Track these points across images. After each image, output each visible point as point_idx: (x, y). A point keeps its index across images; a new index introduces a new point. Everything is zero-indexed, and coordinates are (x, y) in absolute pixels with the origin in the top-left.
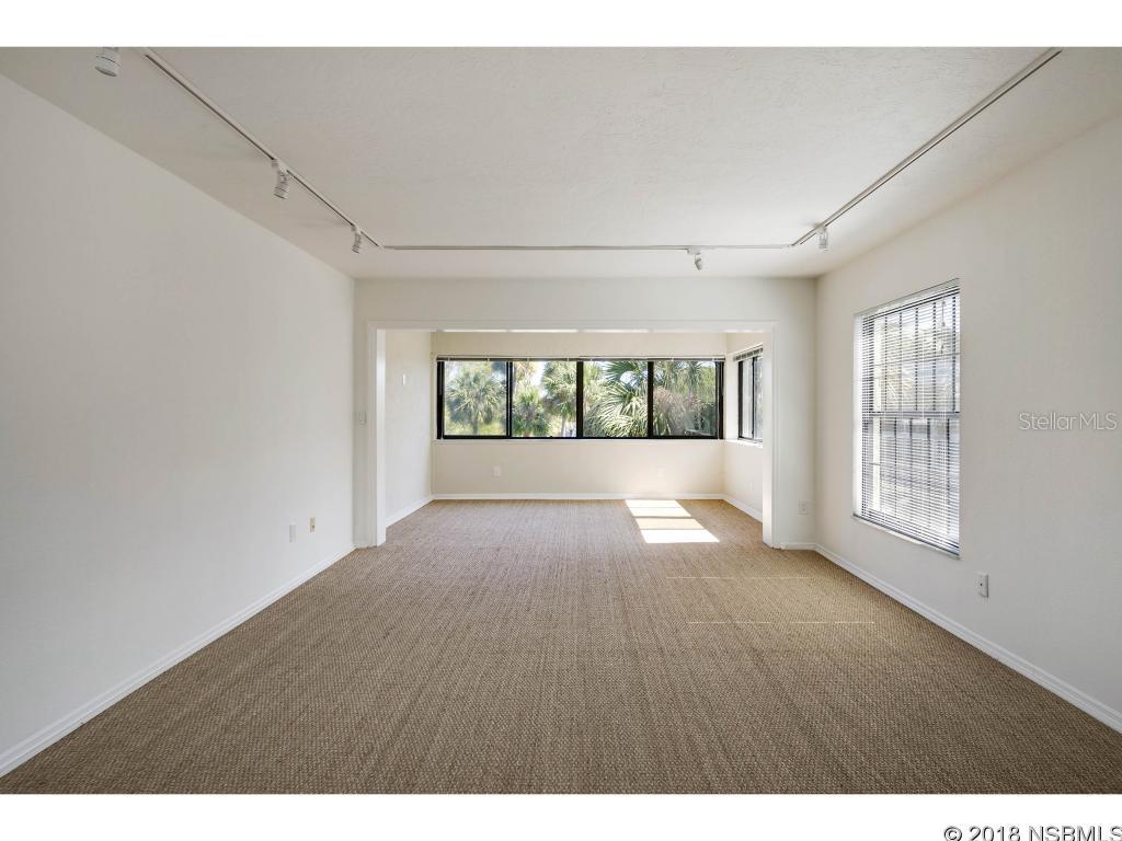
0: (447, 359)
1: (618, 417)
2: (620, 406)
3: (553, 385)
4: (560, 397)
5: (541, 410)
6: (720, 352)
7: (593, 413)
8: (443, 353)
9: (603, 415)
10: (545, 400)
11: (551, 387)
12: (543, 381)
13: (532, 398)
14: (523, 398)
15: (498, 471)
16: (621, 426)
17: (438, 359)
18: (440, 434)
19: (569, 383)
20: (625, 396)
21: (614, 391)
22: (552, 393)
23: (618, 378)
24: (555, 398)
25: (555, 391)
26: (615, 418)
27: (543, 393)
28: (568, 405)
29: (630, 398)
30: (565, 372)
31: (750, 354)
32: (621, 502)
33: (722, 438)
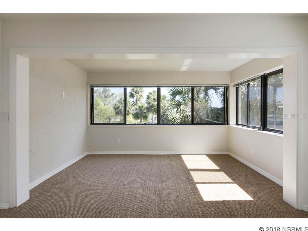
0: (95, 86)
1: (175, 114)
2: (176, 109)
3: (150, 102)
4: (152, 106)
5: (146, 111)
6: (226, 82)
7: (164, 112)
8: (93, 83)
9: (169, 113)
10: (147, 108)
11: (148, 103)
12: (146, 101)
13: (142, 107)
14: (140, 107)
15: (119, 141)
16: (177, 118)
17: (91, 86)
18: (92, 122)
19: (155, 101)
20: (178, 105)
21: (173, 103)
22: (149, 105)
23: (175, 97)
24: (150, 107)
25: (150, 104)
26: (174, 114)
27: (146, 105)
28: (155, 109)
29: (180, 105)
30: (154, 98)
31: (246, 82)
32: (179, 157)
33: (227, 124)
